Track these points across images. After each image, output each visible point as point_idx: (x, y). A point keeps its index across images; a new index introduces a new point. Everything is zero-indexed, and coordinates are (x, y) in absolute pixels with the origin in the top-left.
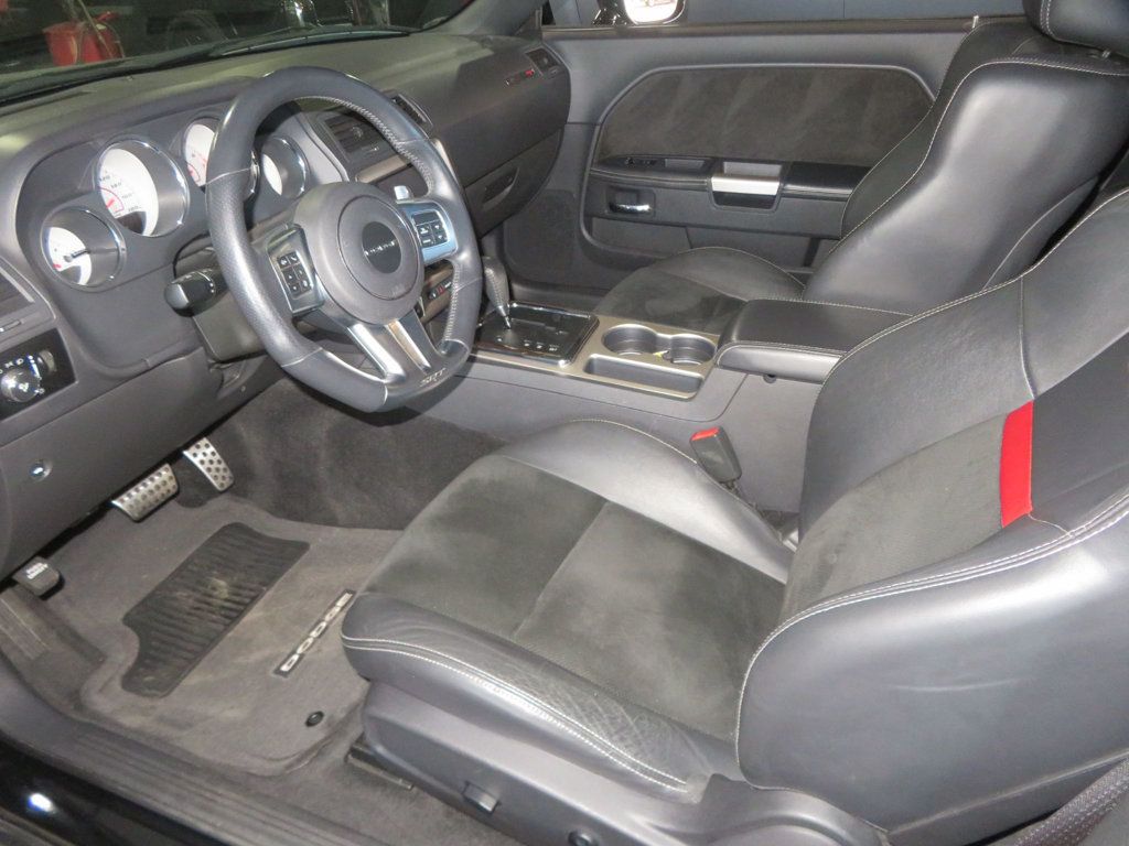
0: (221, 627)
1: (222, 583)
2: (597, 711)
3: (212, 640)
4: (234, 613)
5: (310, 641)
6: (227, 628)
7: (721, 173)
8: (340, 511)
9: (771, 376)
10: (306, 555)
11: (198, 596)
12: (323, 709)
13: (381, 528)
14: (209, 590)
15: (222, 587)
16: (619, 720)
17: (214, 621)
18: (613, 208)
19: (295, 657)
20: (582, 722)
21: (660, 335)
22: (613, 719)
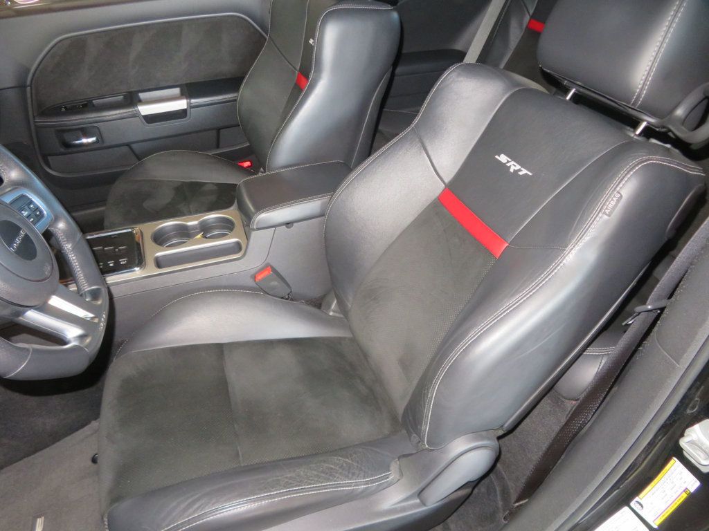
2: (332, 469)
7: (140, 102)
9: (288, 224)
16: (345, 465)
18: (67, 145)
20: (331, 481)
21: (190, 224)
22: (341, 467)
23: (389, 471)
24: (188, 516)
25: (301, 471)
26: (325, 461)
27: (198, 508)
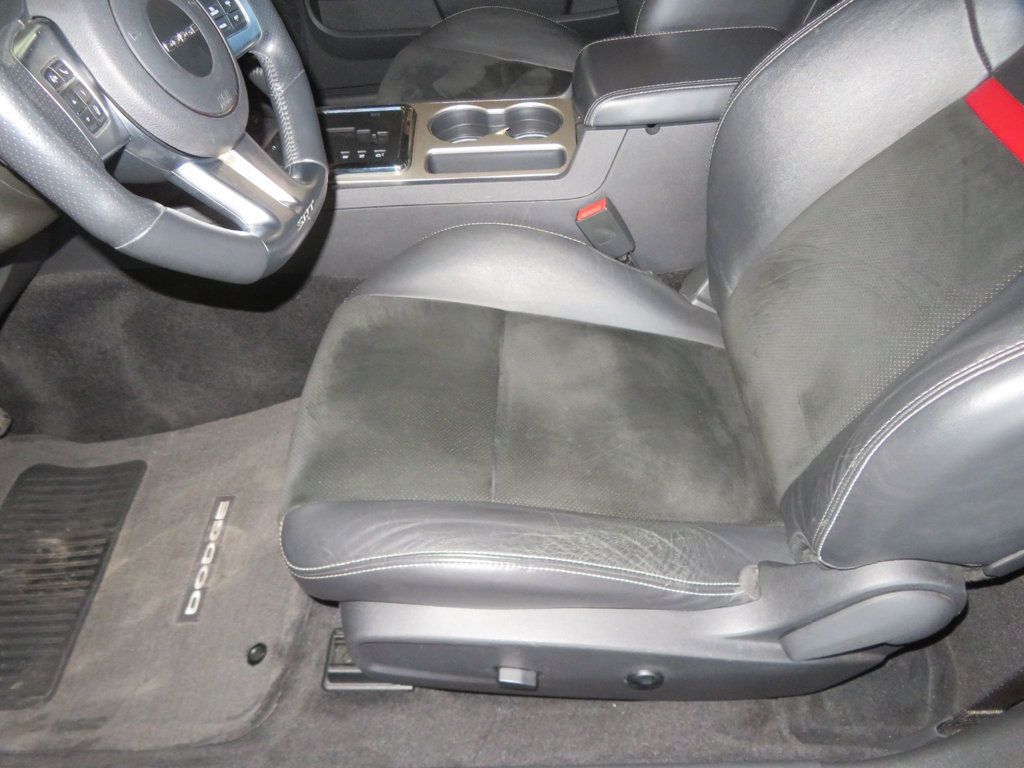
0: (81, 593)
1: (54, 541)
2: (636, 547)
3: (77, 614)
4: (91, 569)
5: (205, 570)
6: (90, 591)
8: (167, 412)
9: (651, 126)
10: (147, 476)
11: (29, 566)
12: (261, 639)
13: (227, 416)
14: (41, 555)
15: (56, 546)
16: (660, 547)
17: (66, 589)
19: (197, 595)
20: (630, 566)
21: (491, 111)
22: (654, 549)
23: (737, 581)
24: (388, 553)
25: (583, 536)
26: (626, 533)
27: (405, 545)
